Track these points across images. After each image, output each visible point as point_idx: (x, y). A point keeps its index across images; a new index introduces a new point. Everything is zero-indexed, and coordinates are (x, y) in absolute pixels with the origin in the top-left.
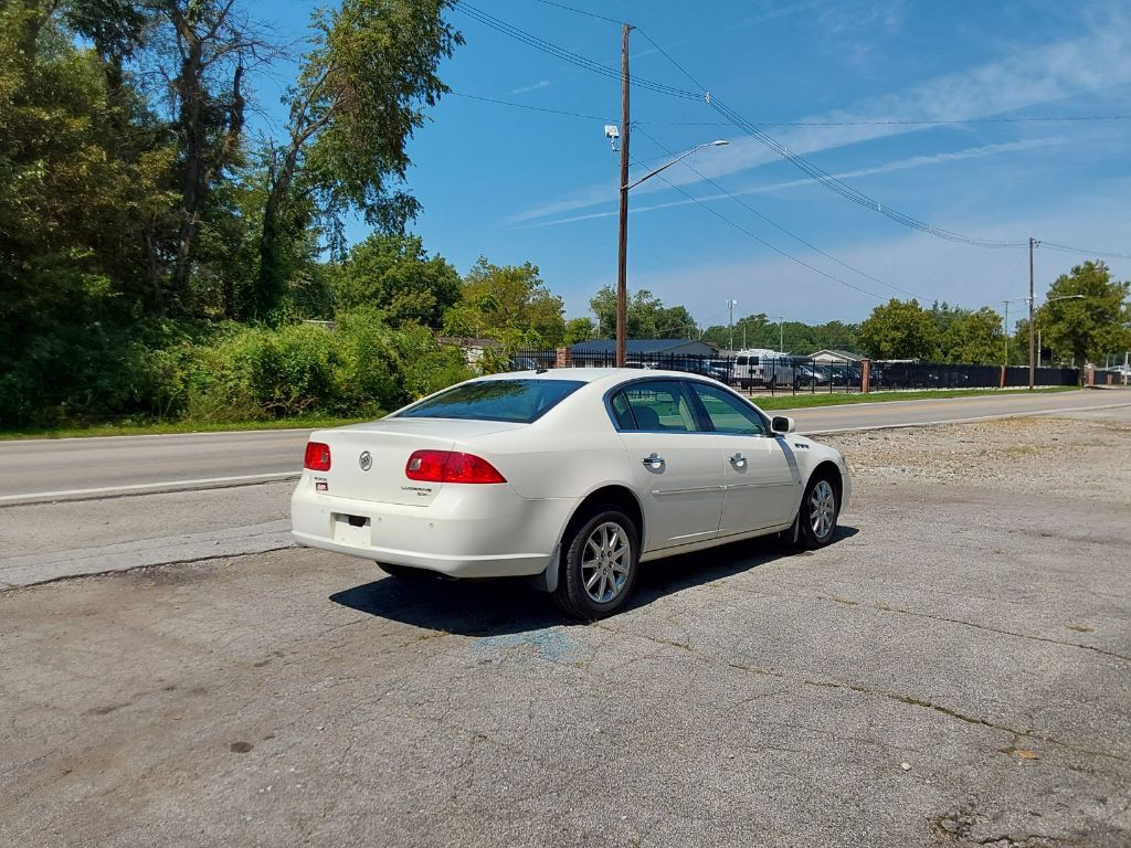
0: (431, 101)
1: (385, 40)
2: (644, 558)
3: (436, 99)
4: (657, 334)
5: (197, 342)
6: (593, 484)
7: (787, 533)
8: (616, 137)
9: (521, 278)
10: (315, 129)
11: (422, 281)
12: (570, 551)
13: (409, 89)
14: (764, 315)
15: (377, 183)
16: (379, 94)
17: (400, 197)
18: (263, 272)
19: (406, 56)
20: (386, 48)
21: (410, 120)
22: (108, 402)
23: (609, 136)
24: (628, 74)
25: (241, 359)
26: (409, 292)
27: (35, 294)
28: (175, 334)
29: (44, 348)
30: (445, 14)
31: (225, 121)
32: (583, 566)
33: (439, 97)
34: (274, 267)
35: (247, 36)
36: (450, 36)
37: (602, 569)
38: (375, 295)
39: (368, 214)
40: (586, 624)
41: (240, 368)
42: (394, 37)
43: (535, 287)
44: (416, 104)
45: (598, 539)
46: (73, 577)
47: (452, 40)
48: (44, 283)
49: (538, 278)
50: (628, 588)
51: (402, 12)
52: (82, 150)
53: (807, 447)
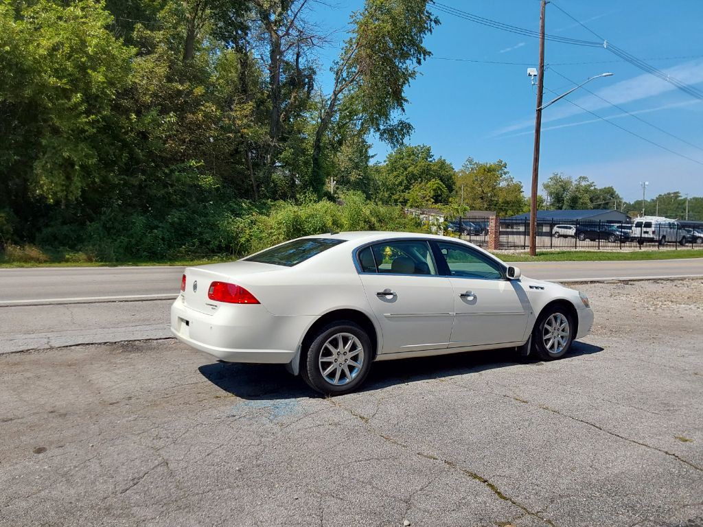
0: (419, 62)
1: (389, 27)
2: (379, 358)
3: (422, 61)
4: (590, 205)
5: (261, 213)
6: (329, 308)
7: (522, 349)
8: (535, 75)
9: (494, 170)
10: (347, 85)
11: (430, 174)
12: (310, 350)
13: (405, 56)
14: (678, 193)
15: (387, 116)
16: (386, 60)
17: (401, 123)
18: (314, 171)
19: (404, 36)
20: (388, 32)
21: (407, 76)
22: (208, 247)
23: (530, 75)
24: (543, 33)
25: (281, 223)
26: (422, 180)
27: (172, 186)
28: (250, 209)
29: (174, 216)
30: (429, 7)
31: (306, 84)
32: (320, 360)
33: (424, 59)
34: (319, 169)
35: (308, 33)
36: (431, 20)
37: (338, 363)
38: (401, 184)
39: (382, 135)
40: (324, 398)
41: (280, 228)
42: (394, 24)
43: (504, 176)
44: (410, 64)
45: (335, 344)
46: (87, 344)
47: (433, 23)
48: (178, 180)
49: (506, 170)
50: (360, 376)
51: (398, 8)
52: (203, 105)
53: (542, 288)
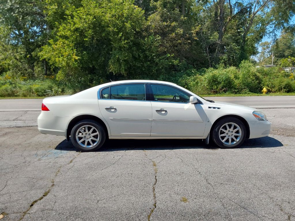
2: (110, 138)
6: (79, 114)
7: (205, 140)
32: (76, 136)
37: (86, 138)
53: (218, 108)
